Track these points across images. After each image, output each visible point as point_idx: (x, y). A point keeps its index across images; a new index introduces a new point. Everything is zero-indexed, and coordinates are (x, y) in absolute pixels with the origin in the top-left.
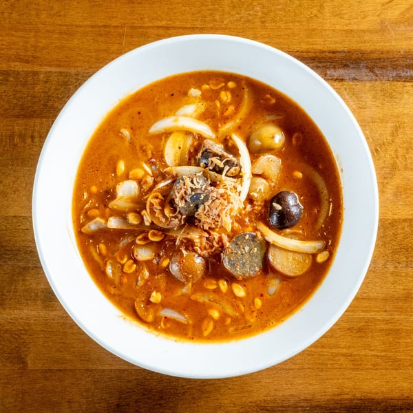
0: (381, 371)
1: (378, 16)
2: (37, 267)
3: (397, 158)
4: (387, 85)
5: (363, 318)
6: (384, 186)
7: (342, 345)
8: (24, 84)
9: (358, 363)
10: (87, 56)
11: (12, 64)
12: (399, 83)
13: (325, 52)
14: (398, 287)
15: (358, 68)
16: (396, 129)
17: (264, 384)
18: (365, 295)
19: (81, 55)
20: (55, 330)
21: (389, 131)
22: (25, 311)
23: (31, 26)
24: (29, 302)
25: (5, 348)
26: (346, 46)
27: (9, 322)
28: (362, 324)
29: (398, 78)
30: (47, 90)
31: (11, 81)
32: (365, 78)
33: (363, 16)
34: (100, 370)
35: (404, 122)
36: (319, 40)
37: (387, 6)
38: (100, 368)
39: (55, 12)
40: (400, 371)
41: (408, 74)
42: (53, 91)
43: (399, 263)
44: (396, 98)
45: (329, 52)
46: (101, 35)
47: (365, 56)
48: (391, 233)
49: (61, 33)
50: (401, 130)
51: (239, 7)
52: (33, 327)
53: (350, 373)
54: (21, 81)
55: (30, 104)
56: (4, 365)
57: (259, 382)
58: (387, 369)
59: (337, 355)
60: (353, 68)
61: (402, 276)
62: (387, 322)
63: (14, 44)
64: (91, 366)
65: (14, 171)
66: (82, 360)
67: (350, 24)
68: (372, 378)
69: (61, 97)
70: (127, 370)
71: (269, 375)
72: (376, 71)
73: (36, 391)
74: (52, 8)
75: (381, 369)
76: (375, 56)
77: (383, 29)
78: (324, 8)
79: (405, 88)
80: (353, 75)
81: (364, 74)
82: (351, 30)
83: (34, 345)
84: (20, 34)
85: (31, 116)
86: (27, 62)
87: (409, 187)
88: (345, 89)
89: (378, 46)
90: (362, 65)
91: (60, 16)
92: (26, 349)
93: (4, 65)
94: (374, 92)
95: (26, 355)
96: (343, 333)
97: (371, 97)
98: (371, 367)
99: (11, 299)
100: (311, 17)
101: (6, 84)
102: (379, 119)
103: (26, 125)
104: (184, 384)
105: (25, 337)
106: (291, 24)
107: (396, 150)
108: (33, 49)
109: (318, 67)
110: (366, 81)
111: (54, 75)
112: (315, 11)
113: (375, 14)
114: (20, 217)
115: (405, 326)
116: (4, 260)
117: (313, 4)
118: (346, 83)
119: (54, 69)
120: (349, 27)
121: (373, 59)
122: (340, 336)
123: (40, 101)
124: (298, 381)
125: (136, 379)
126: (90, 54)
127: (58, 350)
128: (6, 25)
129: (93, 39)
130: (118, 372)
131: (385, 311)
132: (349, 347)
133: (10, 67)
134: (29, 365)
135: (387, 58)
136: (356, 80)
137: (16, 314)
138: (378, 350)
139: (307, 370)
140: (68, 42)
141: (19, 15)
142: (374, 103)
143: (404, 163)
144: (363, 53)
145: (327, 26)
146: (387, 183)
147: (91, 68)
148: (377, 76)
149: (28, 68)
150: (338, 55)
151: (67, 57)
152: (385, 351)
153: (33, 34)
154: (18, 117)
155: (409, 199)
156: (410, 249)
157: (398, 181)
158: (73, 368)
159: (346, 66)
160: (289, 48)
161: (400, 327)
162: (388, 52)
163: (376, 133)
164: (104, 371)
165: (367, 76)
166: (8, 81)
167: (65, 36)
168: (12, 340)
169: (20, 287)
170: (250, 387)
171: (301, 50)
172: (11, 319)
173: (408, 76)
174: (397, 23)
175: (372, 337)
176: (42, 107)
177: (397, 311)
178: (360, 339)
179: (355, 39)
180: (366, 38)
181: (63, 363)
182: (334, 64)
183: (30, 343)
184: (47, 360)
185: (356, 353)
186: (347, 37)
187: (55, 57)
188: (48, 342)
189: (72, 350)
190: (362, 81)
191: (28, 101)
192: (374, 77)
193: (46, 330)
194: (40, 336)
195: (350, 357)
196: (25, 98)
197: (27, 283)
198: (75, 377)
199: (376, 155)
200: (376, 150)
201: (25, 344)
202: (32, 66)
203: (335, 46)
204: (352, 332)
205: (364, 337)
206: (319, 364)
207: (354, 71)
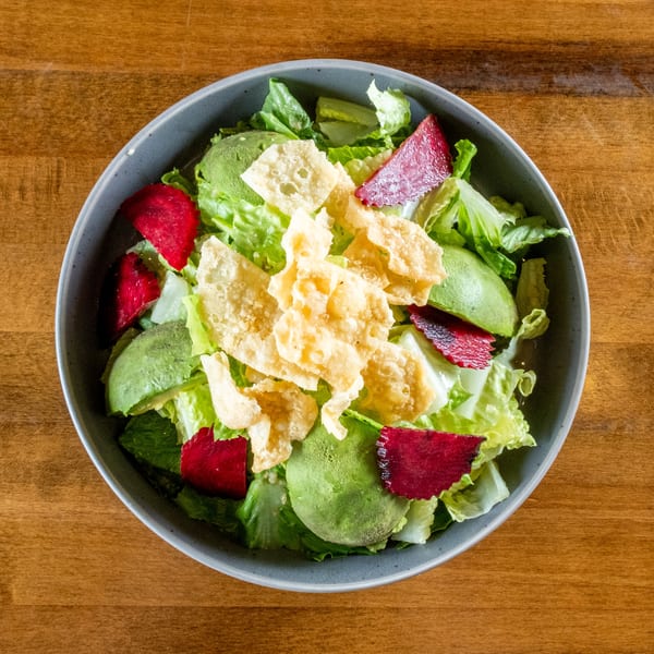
0: (641, 613)
2: (28, 424)
5: (611, 520)
7: (573, 568)
8: (8, 94)
9: (600, 600)
10: (120, 44)
13: (550, 42)
15: (609, 72)
17: (431, 634)
18: (614, 480)
19: (111, 43)
20: (61, 536)
22: (8, 502)
24: (14, 485)
26: (588, 32)
28: (609, 530)
30: (49, 105)
32: (621, 92)
34: (140, 607)
36: (540, 22)
38: (144, 603)
42: (60, 108)
45: (558, 44)
46: (147, 7)
47: (621, 51)
52: (21, 530)
53: (586, 617)
55: (18, 130)
57: (425, 631)
58: (651, 610)
59: (563, 585)
60: (600, 73)
64: (125, 602)
66: (109, 590)
68: (625, 626)
69: (73, 117)
70: (190, 608)
71: (443, 618)
72: (641, 78)
73: (27, 643)
75: (641, 610)
76: (638, 51)
80: (599, 86)
81: (619, 84)
82: (597, 5)
83: (22, 563)
85: (19, 153)
86: (11, 53)
88: (585, 110)
90: (616, 66)
92: (8, 569)
94: (635, 117)
95: (9, 580)
96: (574, 546)
97: (630, 126)
98: (623, 606)
102: (645, 165)
103: (10, 168)
104: (291, 634)
105: (8, 548)
108: (23, 30)
109: (537, 70)
110: (623, 96)
111: (61, 78)
118: (586, 100)
119: (61, 68)
121: (635, 57)
122: (568, 553)
123: (36, 125)
124: (493, 631)
125: (205, 625)
126: (127, 41)
127: (66, 572)
129: (132, 14)
130: (172, 612)
131: (650, 508)
132: (586, 571)
134: (15, 597)
136: (605, 94)
138: (635, 577)
139: (510, 612)
140: (87, 19)
144: (617, 46)
147: (127, 65)
148: (642, 88)
149: (15, 64)
150: (572, 49)
151: (86, 46)
152: (647, 579)
158: (93, 604)
159: (587, 69)
160: (485, 35)
163: (638, 190)
164: (147, 609)
165: (624, 87)
167: (83, 8)
170: (409, 639)
171: (507, 38)
175: (626, 554)
176: (39, 135)
178: (604, 558)
179: (605, 20)
180: (624, 19)
181: (75, 595)
182: (566, 65)
183: (16, 558)
184: (46, 588)
185: (597, 581)
186: (589, 16)
187: (63, 45)
188: (48, 557)
189: (91, 571)
190: (616, 96)
191: (14, 125)
192: (637, 90)
193: (45, 535)
194: (34, 546)
195: (585, 589)
196: (9, 119)
197: (11, 452)
198: (96, 619)
199: (638, 229)
200: (640, 221)
201: (7, 560)
202: (21, 61)
203: (569, 32)
204: (590, 544)
205: (612, 554)
206: (532, 600)
207: (601, 78)
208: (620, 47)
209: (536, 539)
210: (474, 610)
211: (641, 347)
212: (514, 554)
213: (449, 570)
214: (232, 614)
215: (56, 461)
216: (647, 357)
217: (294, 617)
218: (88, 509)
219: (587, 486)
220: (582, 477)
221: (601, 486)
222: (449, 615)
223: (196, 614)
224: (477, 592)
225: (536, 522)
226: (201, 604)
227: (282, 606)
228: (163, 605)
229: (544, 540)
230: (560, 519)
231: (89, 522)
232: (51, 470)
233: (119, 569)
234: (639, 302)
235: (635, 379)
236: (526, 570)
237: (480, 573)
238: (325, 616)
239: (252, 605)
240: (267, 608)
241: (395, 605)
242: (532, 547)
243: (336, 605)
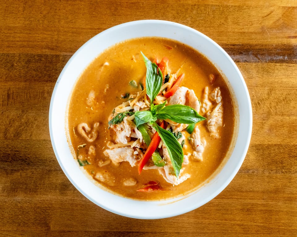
1: (260, 24)
2: (56, 170)
3: (271, 108)
4: (265, 65)
5: (250, 203)
6: (263, 125)
7: (237, 219)
8: (51, 62)
9: (247, 230)
11: (44, 50)
12: (272, 64)
13: (228, 45)
14: (271, 185)
15: (248, 54)
16: (271, 90)
18: (251, 190)
20: (67, 208)
21: (266, 92)
22: (49, 196)
23: (55, 28)
24: (52, 190)
25: (37, 218)
26: (241, 41)
27: (40, 202)
28: (250, 206)
29: (272, 61)
31: (43, 60)
32: (252, 61)
33: (251, 24)
35: (275, 87)
36: (225, 38)
37: (265, 18)
38: (93, 230)
39: (69, 20)
40: (272, 235)
41: (278, 58)
43: (272, 170)
44: (270, 73)
45: (231, 45)
47: (252, 47)
48: (267, 153)
49: (73, 33)
50: (273, 92)
51: (178, 18)
52: (54, 205)
54: (49, 61)
56: (37, 228)
58: (264, 234)
59: (234, 225)
60: (245, 55)
61: (273, 179)
62: (264, 205)
63: (45, 38)
64: (88, 229)
65: (44, 114)
66: (82, 226)
67: (243, 28)
70: (109, 232)
72: (259, 56)
74: (68, 18)
75: (261, 234)
76: (258, 47)
77: (263, 31)
78: (228, 19)
79: (276, 67)
80: (245, 59)
81: (251, 58)
82: (244, 32)
83: (54, 216)
84: (49, 33)
86: (53, 49)
87: (278, 125)
89: (260, 42)
90: (250, 53)
91: (72, 22)
92: (49, 218)
93: (39, 51)
94: (257, 69)
95: (50, 222)
96: (238, 212)
97: (255, 72)
98: (254, 232)
99: (41, 189)
100: (220, 25)
101: (40, 62)
102: (260, 85)
103: (51, 86)
105: (49, 211)
106: (208, 28)
107: (271, 103)
108: (56, 42)
112: (222, 21)
113: (258, 22)
114: (48, 140)
115: (275, 208)
116: (37, 166)
117: (221, 17)
118: (241, 63)
120: (243, 30)
121: (257, 49)
122: (236, 214)
127: (68, 220)
128: (41, 28)
130: (103, 233)
131: (263, 199)
132: (242, 220)
133: (43, 52)
134: (51, 228)
135: (265, 49)
136: (247, 61)
137: (44, 197)
138: (258, 222)
139: (216, 234)
140: (77, 38)
141: (48, 22)
142: (258, 75)
143: (275, 111)
144: (251, 46)
145: (230, 30)
146: (265, 123)
148: (259, 59)
149: (53, 53)
150: (236, 47)
152: (263, 223)
153: (56, 33)
154: (47, 82)
155: (278, 133)
156: (278, 163)
157: (272, 122)
158: (77, 230)
159: (241, 53)
161: (272, 209)
162: (266, 45)
163: (258, 93)
164: (95, 232)
165: (253, 59)
166: (41, 60)
167: (75, 35)
168: (42, 213)
169: (47, 182)
172: (41, 201)
173: (277, 60)
174: (271, 28)
175: (256, 214)
177: (270, 199)
178: (248, 216)
179: (246, 37)
180: (253, 37)
181: (71, 227)
182: (234, 52)
183: (52, 215)
184: (62, 225)
185: (245, 224)
186: (241, 36)
187: (69, 46)
188: (62, 214)
189: (77, 219)
190: (250, 62)
191: (53, 72)
192: (258, 60)
193: (62, 207)
194: (58, 211)
195: (242, 226)
196: (51, 70)
197: (50, 179)
198: (78, 235)
199: (258, 106)
200: (259, 103)
201: (49, 216)
202: (55, 52)
203: (235, 41)
204: (243, 211)
205: (250, 214)
206: (224, 230)
207: (246, 56)
208: (252, 46)
209: (225, 209)
210: (204, 233)
211: (260, 145)
212: (218, 214)
213: (196, 220)
214: (123, 234)
215: (66, 183)
216: (261, 148)
217: (144, 235)
218: (76, 198)
219: (242, 192)
220: (240, 189)
221: (247, 191)
222: (196, 235)
223: (111, 234)
224: (205, 227)
225: (225, 204)
226: (113, 231)
227: (140, 231)
228: (101, 230)
229: (228, 210)
230: (233, 203)
231: (76, 203)
232: (64, 185)
233: (86, 219)
234: (259, 130)
235: (258, 156)
236: (222, 220)
237: (206, 221)
238: (154, 235)
239: (130, 231)
240: (135, 232)
241: (178, 231)
242: (224, 212)
243: (158, 231)
